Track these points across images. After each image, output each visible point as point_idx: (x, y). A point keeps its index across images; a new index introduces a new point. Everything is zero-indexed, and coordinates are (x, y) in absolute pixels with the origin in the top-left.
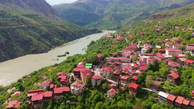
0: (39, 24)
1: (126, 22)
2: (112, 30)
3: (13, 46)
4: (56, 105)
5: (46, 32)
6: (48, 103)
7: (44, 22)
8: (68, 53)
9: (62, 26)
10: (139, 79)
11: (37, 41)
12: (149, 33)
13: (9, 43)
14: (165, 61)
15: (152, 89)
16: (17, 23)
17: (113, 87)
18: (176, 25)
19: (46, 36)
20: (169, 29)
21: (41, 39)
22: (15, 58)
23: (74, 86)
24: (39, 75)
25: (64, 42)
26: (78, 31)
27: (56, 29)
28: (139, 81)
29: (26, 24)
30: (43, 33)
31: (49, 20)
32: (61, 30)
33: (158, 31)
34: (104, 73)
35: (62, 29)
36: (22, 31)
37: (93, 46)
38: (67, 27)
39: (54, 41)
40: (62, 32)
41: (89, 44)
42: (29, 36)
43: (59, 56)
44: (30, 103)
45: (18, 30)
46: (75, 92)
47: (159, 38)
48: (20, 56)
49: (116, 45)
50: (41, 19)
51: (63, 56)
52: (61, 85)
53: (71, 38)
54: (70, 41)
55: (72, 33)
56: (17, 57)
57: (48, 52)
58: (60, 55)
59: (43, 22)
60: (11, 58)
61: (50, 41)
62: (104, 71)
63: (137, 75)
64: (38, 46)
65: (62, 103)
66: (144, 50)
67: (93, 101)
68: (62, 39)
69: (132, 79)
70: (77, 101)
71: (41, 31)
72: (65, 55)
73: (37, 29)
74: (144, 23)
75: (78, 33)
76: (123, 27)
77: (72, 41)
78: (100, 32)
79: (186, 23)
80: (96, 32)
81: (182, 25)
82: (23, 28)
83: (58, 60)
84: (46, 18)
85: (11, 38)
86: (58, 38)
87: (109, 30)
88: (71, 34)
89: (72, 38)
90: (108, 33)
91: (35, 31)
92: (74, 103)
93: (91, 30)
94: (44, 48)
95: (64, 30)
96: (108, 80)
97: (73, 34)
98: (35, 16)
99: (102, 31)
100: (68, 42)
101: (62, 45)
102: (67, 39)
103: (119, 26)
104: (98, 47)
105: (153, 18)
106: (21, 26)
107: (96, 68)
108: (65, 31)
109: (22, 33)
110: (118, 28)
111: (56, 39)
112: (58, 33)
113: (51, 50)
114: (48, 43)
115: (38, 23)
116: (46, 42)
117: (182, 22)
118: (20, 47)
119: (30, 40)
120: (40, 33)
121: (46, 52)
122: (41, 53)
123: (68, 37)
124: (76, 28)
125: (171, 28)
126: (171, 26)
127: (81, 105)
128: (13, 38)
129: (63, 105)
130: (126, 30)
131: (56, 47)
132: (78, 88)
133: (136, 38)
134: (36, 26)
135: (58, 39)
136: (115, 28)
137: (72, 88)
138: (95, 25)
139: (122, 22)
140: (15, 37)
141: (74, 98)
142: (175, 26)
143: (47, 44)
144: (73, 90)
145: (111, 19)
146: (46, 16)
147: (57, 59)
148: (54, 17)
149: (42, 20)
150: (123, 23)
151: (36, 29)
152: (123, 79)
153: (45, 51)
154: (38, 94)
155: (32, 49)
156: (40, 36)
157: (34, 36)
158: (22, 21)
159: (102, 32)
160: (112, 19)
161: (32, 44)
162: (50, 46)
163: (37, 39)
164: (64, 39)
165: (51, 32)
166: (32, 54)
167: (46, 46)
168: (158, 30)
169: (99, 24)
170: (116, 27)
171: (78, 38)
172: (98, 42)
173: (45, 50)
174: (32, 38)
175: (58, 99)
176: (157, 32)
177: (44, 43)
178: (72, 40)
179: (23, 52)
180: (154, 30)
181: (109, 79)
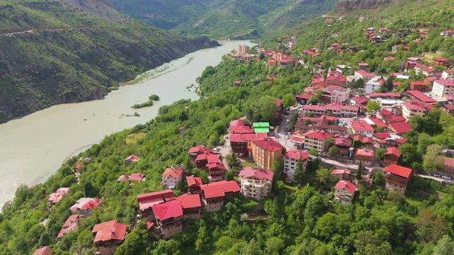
0: (68, 26)
1: (271, 21)
2: (241, 38)
3: (14, 83)
4: (217, 227)
5: (92, 48)
6: (197, 223)
7: (80, 22)
8: (156, 98)
9: (124, 31)
10: (404, 154)
11: (72, 70)
12: (356, 44)
13: (4, 77)
14: (444, 110)
15: (441, 177)
16: (15, 26)
17: (345, 177)
18: (419, 24)
19: (91, 58)
20: (406, 35)
21: (82, 64)
22: (25, 115)
23: (251, 178)
24: (111, 154)
25: (136, 70)
26: (165, 42)
27: (113, 38)
28: (405, 160)
29: (36, 26)
30: (83, 50)
31: (89, 18)
32: (125, 42)
33: (379, 39)
34: (309, 144)
35: (125, 38)
36: (32, 45)
37: (213, 78)
38: (138, 34)
39: (114, 70)
40: (127, 46)
41: (201, 76)
42: (51, 59)
43: (138, 107)
44: (150, 225)
45: (21, 43)
46: (253, 193)
47: (390, 55)
48: (37, 110)
49: (277, 75)
50: (71, 14)
51: (146, 105)
52: (210, 177)
53: (151, 62)
54: (149, 70)
55: (151, 48)
56: (29, 112)
57: (105, 97)
58: (140, 104)
59: (78, 20)
60: (17, 114)
61: (103, 69)
62: (309, 140)
63: (396, 146)
64: (79, 83)
65: (232, 221)
66: (373, 86)
67: (306, 211)
68: (131, 64)
69: (386, 155)
70: (264, 213)
71: (77, 46)
72: (150, 105)
73: (66, 40)
74: (324, 20)
75: (166, 49)
76: (267, 32)
77: (153, 68)
78: (215, 44)
79: (443, 18)
80: (206, 44)
81: (435, 25)
82: (31, 37)
83: (137, 115)
84: (81, 10)
85: (6, 65)
86: (120, 62)
87: (233, 39)
88: (149, 51)
89: (152, 60)
90: (240, 47)
91: (62, 45)
92: (258, 218)
93: (192, 41)
94: (94, 88)
95: (132, 41)
96: (323, 159)
97: (154, 51)
98: (54, 6)
99: (219, 42)
100: (144, 71)
101: (134, 79)
102: (142, 64)
103: (256, 29)
104: (227, 80)
105: (343, 8)
106: (27, 33)
107: (278, 132)
108: (135, 44)
109: (33, 50)
110: (255, 33)
111: (117, 64)
112: (119, 49)
113: (110, 91)
114: (100, 74)
115: (65, 25)
116: (93, 71)
117: (433, 16)
118: (34, 86)
119: (57, 68)
120: (75, 49)
121: (99, 98)
122: (89, 99)
123: (144, 59)
124: (158, 34)
125: (410, 32)
126: (408, 27)
127: (279, 223)
128: (11, 64)
129: (234, 225)
130: (283, 39)
131: (120, 84)
132: (261, 181)
133: (328, 58)
134: (64, 32)
135: (120, 65)
136: (247, 35)
137: (244, 184)
138: (197, 29)
139: (261, 18)
140: (17, 62)
141: (254, 207)
142: (417, 27)
143: (97, 78)
144: (248, 188)
145: (235, 13)
146: (81, 4)
147: (134, 114)
148: (102, 10)
149: (73, 16)
150: (264, 22)
151: (63, 38)
152: (363, 156)
153: (98, 95)
154: (165, 202)
155: (63, 90)
156: (77, 56)
157: (64, 58)
158: (26, 20)
159: (219, 45)
160: (237, 13)
161: (62, 78)
162: (106, 81)
163: (72, 64)
164: (135, 63)
165: (102, 47)
166: (66, 102)
167: (96, 82)
168: (379, 37)
169: (207, 25)
170: (249, 32)
171: (168, 61)
172: (223, 70)
173: (97, 93)
174: (58, 62)
175: (216, 212)
176: (377, 42)
177: (90, 74)
178: (154, 65)
179: (42, 98)
180: (368, 37)
181: (326, 157)
